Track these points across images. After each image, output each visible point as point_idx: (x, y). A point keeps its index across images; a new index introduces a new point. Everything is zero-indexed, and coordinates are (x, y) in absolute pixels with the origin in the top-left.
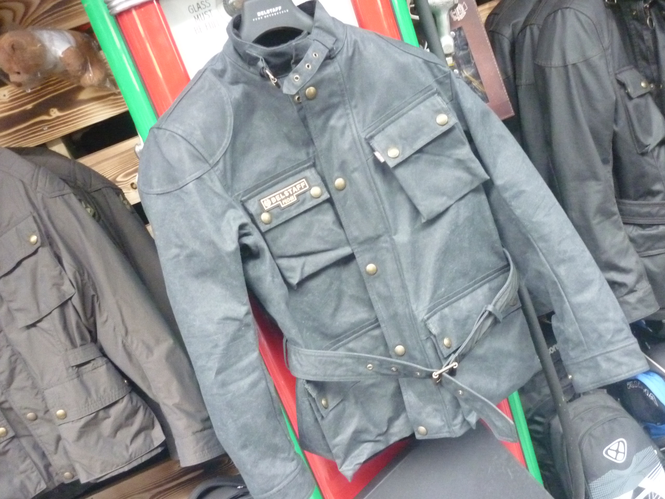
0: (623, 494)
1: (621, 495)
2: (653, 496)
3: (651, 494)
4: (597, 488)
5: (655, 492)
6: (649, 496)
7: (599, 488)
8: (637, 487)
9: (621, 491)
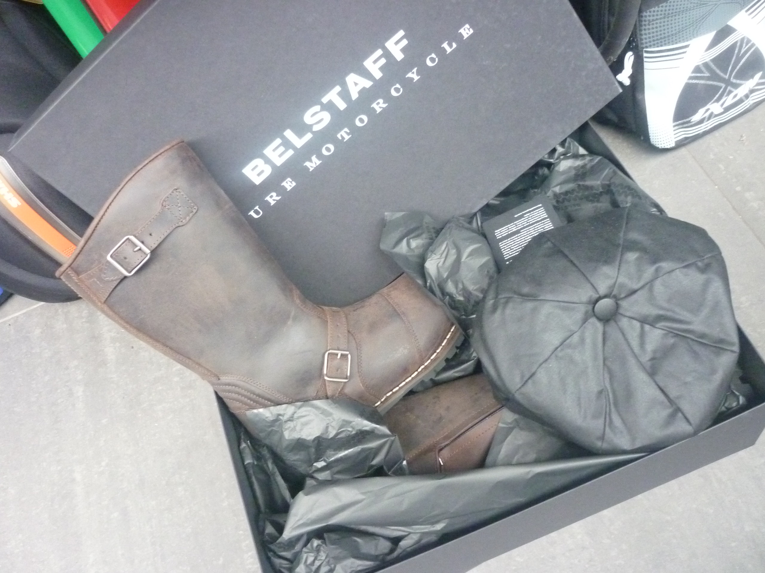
0: (697, 36)
1: (694, 37)
2: (744, 45)
3: (742, 40)
4: (654, 22)
5: (750, 38)
6: (738, 44)
7: (658, 21)
8: (726, 25)
9: (695, 32)
